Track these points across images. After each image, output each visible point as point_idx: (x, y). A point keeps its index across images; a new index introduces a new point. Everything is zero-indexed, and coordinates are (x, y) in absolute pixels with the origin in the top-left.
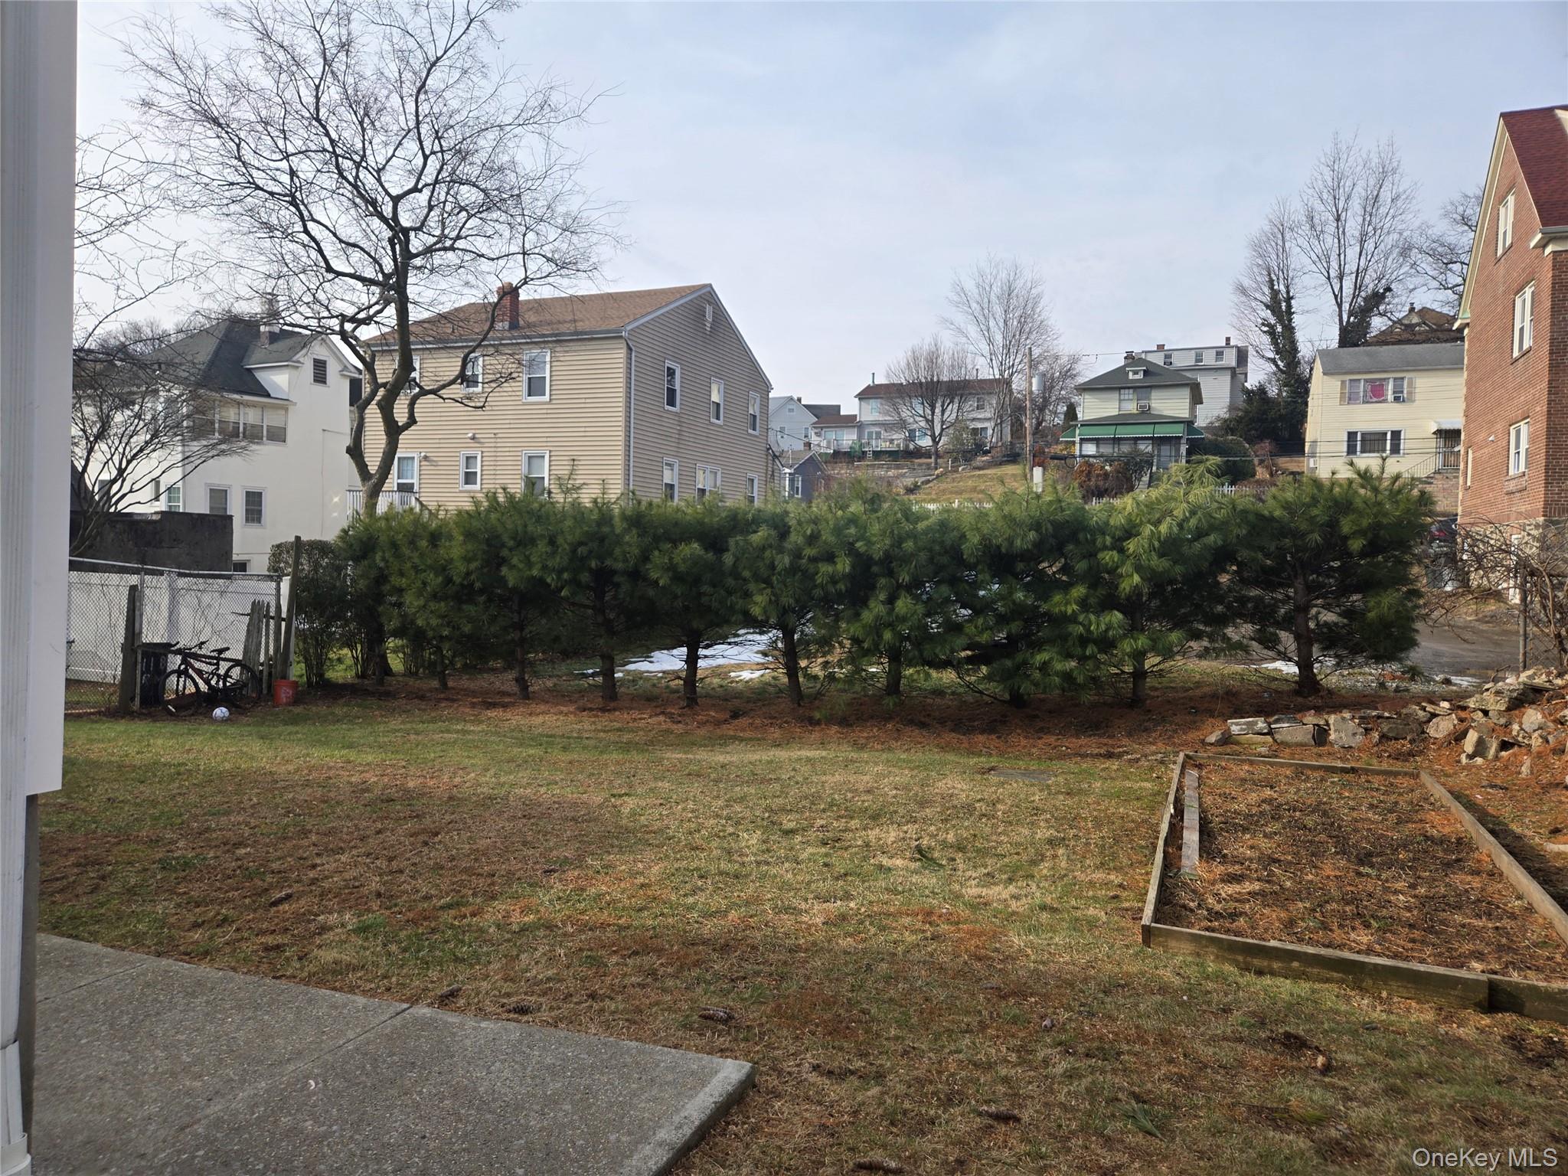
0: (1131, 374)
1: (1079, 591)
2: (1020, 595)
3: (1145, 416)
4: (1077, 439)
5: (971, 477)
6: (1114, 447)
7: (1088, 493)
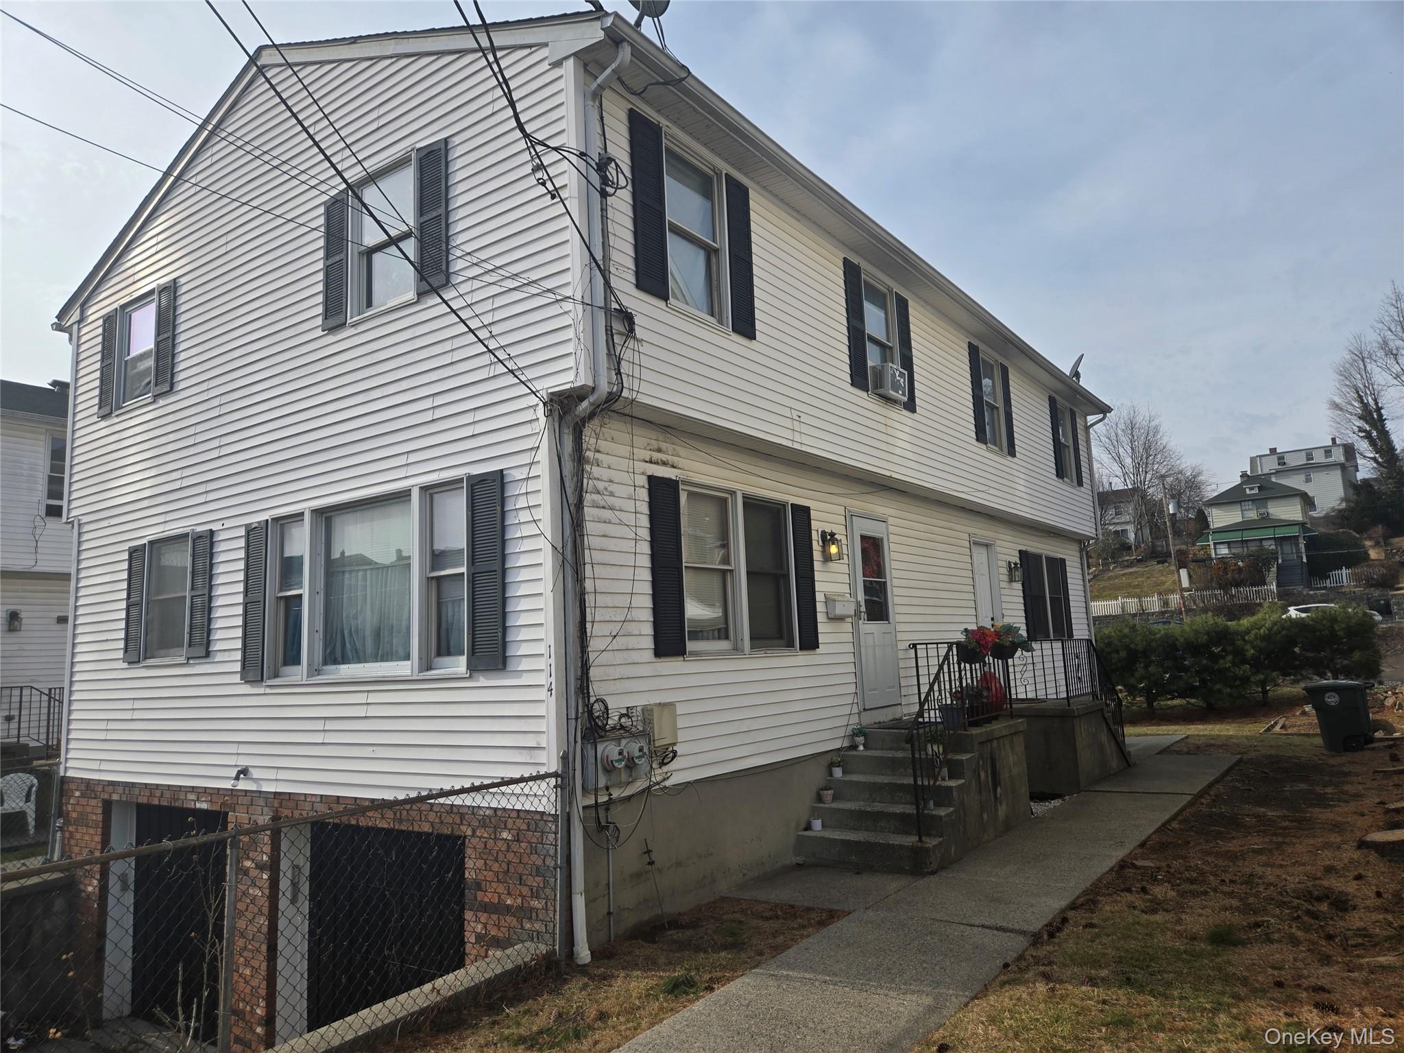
0: (1247, 490)
1: (1230, 658)
2: (1204, 662)
3: (1266, 521)
4: (1211, 543)
5: (1124, 575)
6: (1243, 547)
7: (1227, 584)
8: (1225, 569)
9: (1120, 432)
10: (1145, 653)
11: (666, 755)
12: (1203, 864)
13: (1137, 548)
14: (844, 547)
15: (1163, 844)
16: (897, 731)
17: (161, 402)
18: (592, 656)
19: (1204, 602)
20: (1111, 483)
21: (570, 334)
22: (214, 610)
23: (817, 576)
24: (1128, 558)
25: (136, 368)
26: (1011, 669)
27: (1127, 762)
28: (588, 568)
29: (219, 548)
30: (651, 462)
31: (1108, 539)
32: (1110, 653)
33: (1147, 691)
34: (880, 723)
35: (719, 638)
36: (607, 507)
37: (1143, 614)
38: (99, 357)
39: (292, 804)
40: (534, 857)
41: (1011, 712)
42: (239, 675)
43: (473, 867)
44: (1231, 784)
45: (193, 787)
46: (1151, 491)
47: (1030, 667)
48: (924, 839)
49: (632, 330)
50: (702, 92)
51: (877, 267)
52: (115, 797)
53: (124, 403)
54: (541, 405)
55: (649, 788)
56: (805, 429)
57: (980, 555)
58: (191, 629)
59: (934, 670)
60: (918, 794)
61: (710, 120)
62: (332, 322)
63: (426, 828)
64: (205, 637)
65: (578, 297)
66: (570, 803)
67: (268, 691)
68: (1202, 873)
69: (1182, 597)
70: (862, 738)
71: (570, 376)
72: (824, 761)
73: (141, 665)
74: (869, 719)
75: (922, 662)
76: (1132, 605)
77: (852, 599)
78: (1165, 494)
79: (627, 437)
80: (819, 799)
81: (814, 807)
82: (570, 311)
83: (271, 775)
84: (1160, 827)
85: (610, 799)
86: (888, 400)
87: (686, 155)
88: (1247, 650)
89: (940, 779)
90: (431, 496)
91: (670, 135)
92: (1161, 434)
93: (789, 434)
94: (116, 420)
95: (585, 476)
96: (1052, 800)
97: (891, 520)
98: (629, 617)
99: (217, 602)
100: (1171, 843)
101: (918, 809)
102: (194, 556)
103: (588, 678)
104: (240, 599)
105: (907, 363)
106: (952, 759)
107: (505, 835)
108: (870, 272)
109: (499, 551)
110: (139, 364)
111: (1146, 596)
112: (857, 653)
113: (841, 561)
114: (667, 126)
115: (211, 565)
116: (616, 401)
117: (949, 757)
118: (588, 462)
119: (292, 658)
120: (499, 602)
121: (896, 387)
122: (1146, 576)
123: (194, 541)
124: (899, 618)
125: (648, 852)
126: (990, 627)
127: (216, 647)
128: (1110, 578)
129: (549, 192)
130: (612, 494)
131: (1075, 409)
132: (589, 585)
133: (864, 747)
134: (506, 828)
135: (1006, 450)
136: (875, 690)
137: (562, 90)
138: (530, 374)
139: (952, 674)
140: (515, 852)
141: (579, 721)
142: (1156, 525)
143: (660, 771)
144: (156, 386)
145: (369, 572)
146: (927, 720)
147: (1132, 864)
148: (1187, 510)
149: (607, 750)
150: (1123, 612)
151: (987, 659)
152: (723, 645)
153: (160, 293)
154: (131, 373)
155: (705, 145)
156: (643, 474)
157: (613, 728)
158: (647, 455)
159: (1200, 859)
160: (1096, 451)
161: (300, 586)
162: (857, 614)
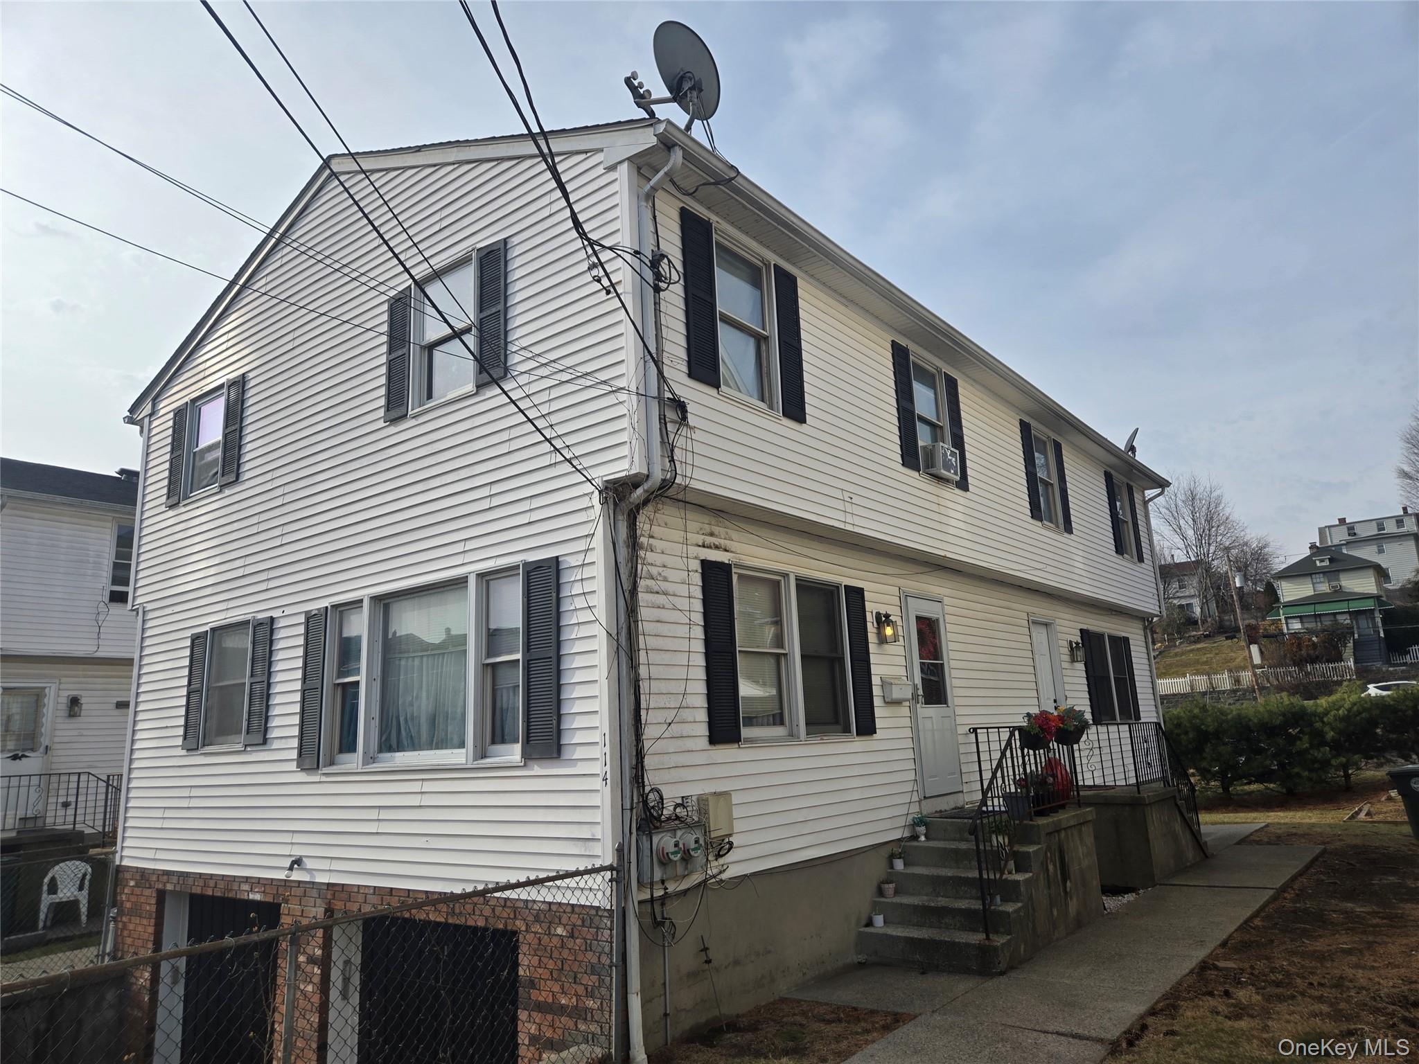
0: (1318, 562)
3: (1339, 595)
4: (1282, 617)
5: (1192, 650)
6: (1316, 622)
7: (1301, 660)
8: (1299, 644)
9: (1180, 503)
10: (1217, 735)
11: (722, 847)
12: (1289, 965)
13: (1203, 623)
14: (900, 629)
15: (1246, 943)
16: (959, 820)
17: (227, 492)
18: (647, 744)
19: (1278, 680)
20: (1173, 556)
21: (624, 423)
22: (272, 697)
23: (873, 659)
24: (1195, 633)
25: (203, 459)
26: (1077, 754)
27: (1205, 853)
28: (642, 654)
29: (279, 635)
30: (704, 546)
31: (1173, 614)
32: (1178, 735)
33: (1222, 776)
34: (941, 811)
35: (774, 724)
36: (661, 592)
37: (1213, 692)
38: (169, 448)
39: (344, 896)
40: (589, 954)
41: (1079, 801)
42: (295, 763)
43: (526, 964)
44: (1315, 877)
45: (247, 878)
46: (1215, 563)
47: (1097, 752)
48: (991, 936)
49: (684, 418)
50: (751, 190)
51: (926, 349)
52: (169, 887)
53: (191, 493)
54: (597, 493)
55: (705, 881)
56: (857, 510)
57: (1040, 635)
58: (249, 716)
59: (997, 755)
60: (984, 889)
61: (758, 215)
62: (394, 414)
63: (481, 923)
64: (263, 724)
65: (633, 388)
66: (626, 898)
67: (324, 779)
68: (1288, 974)
69: (1255, 675)
70: (924, 828)
71: (625, 464)
72: (885, 852)
73: (199, 752)
74: (929, 807)
75: (983, 747)
76: (1201, 683)
77: (909, 683)
78: (1230, 566)
79: (680, 522)
80: (880, 892)
81: (875, 902)
82: (625, 401)
83: (325, 865)
84: (1241, 925)
85: (666, 893)
86: (939, 479)
87: (735, 248)
88: (1327, 733)
89: (1006, 872)
90: (488, 582)
91: (720, 231)
92: (1223, 505)
93: (841, 516)
94: (183, 510)
95: (639, 561)
96: (1125, 894)
97: (946, 600)
98: (684, 704)
99: (276, 689)
100: (1255, 941)
101: (984, 904)
102: (254, 643)
103: (643, 767)
104: (298, 686)
105: (958, 442)
106: (1018, 851)
107: (560, 931)
108: (919, 354)
109: (554, 638)
110: (206, 455)
111: (1214, 674)
112: (916, 738)
113: (897, 643)
114: (717, 222)
115: (271, 652)
116: (669, 488)
117: (1015, 849)
118: (642, 548)
119: (348, 745)
120: (554, 689)
121: (947, 466)
122: (1214, 652)
123: (255, 627)
124: (957, 701)
125: (705, 949)
126: (1052, 710)
127: (272, 734)
128: (1176, 655)
129: (604, 288)
130: (665, 579)
131: (1132, 483)
132: (643, 671)
133: (926, 837)
134: (560, 923)
135: (1062, 526)
136: (935, 776)
137: (617, 192)
138: (586, 462)
139: (1015, 759)
140: (570, 949)
141: (634, 811)
142: (1223, 599)
143: (716, 863)
144: (223, 476)
145: (425, 659)
146: (990, 809)
147: (1213, 964)
148: (1255, 583)
149: (662, 842)
150: (1192, 689)
151: (1051, 745)
152: (779, 731)
153: (229, 387)
154: (198, 464)
155: (754, 238)
156: (696, 558)
157: (669, 819)
158: (700, 539)
159: (1286, 959)
160: (1155, 522)
161: (357, 672)
162: (915, 697)
